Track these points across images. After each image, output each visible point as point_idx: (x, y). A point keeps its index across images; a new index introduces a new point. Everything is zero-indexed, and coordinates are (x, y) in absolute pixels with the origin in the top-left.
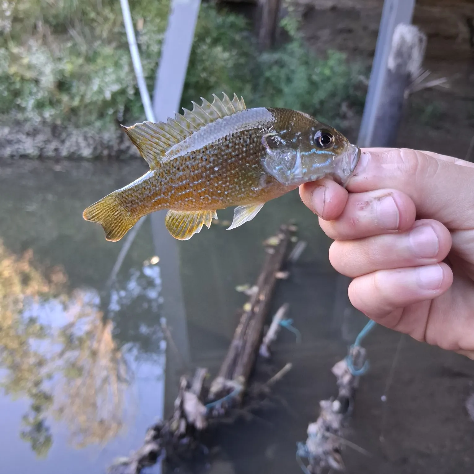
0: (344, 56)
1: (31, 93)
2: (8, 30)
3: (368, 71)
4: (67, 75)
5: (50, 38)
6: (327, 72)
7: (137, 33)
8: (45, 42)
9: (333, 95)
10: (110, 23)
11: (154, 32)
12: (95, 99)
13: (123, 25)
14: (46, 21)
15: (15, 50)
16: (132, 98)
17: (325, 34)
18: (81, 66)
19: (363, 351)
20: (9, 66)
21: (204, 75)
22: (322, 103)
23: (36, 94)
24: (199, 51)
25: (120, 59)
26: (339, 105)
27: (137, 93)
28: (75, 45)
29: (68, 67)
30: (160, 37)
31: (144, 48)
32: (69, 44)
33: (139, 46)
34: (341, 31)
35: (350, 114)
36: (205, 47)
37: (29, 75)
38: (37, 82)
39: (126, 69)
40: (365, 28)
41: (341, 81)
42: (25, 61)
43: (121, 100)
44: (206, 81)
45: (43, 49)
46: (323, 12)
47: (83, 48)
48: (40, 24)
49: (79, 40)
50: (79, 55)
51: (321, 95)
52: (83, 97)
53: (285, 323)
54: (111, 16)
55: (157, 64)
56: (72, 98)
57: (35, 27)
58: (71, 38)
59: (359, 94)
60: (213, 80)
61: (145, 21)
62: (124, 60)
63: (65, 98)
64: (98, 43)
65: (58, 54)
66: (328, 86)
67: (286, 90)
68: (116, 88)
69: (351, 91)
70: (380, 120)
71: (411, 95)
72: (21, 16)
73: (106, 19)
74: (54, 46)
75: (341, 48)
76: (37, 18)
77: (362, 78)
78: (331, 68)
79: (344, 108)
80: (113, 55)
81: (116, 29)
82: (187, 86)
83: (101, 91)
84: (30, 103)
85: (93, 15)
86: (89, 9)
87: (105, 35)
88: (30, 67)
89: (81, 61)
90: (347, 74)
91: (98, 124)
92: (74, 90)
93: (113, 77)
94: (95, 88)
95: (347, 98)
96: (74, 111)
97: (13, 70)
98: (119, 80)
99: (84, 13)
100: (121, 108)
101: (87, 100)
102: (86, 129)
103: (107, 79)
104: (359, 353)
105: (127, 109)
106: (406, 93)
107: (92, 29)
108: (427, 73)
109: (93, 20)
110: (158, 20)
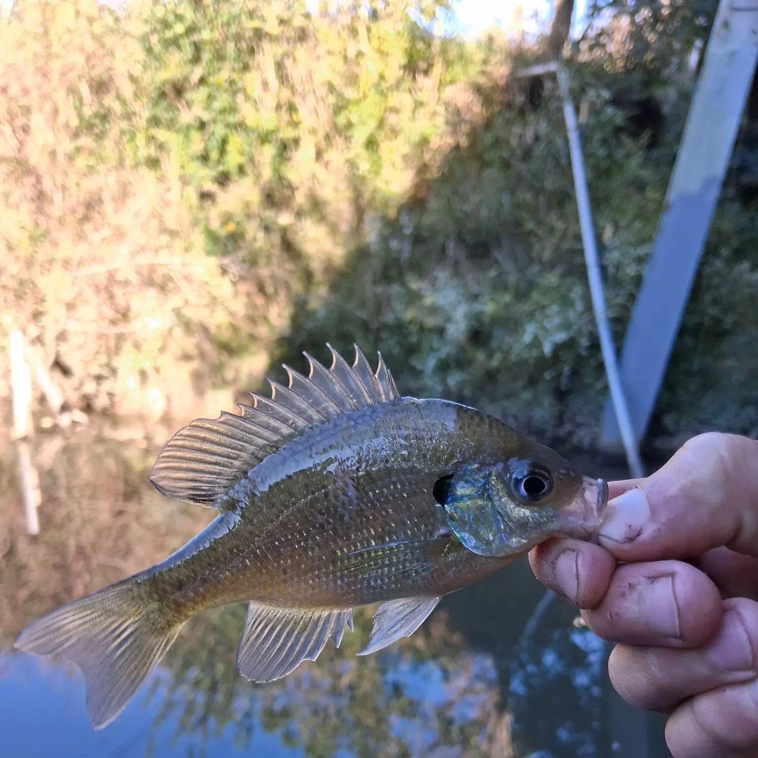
1: (432, 349)
2: (406, 255)
4: (486, 319)
5: (465, 265)
7: (601, 248)
8: (456, 271)
10: (558, 235)
11: (630, 244)
12: (525, 355)
13: (578, 238)
14: (460, 239)
15: (415, 284)
16: (584, 353)
18: (507, 306)
20: (406, 309)
21: (713, 311)
23: (438, 350)
24: (707, 271)
25: (569, 290)
27: (595, 346)
28: (500, 274)
29: (489, 308)
30: (642, 251)
31: (611, 270)
32: (493, 273)
33: (603, 269)
36: (718, 264)
37: (431, 322)
38: (441, 331)
39: (579, 306)
42: (428, 301)
43: (567, 357)
44: (718, 321)
45: (455, 282)
47: (512, 279)
48: (451, 245)
49: (508, 265)
50: (505, 288)
52: (507, 353)
54: (560, 225)
55: (632, 297)
56: (490, 355)
57: (443, 250)
58: (497, 262)
60: (729, 320)
61: (617, 228)
62: (576, 292)
63: (480, 356)
64: (535, 268)
65: (475, 289)
68: (561, 337)
72: (426, 234)
73: (551, 230)
74: (469, 277)
76: (447, 237)
80: (558, 287)
81: (566, 246)
82: (682, 331)
83: (536, 343)
84: (430, 364)
85: (530, 225)
86: (525, 215)
87: (547, 254)
88: (433, 310)
89: (507, 298)
91: (526, 395)
92: (494, 343)
93: (557, 320)
94: (527, 338)
96: (491, 376)
97: (409, 315)
98: (566, 325)
99: (518, 223)
100: (567, 369)
101: (513, 357)
102: (506, 403)
103: (548, 324)
105: (575, 372)
107: (529, 247)
109: (530, 233)
110: (637, 225)
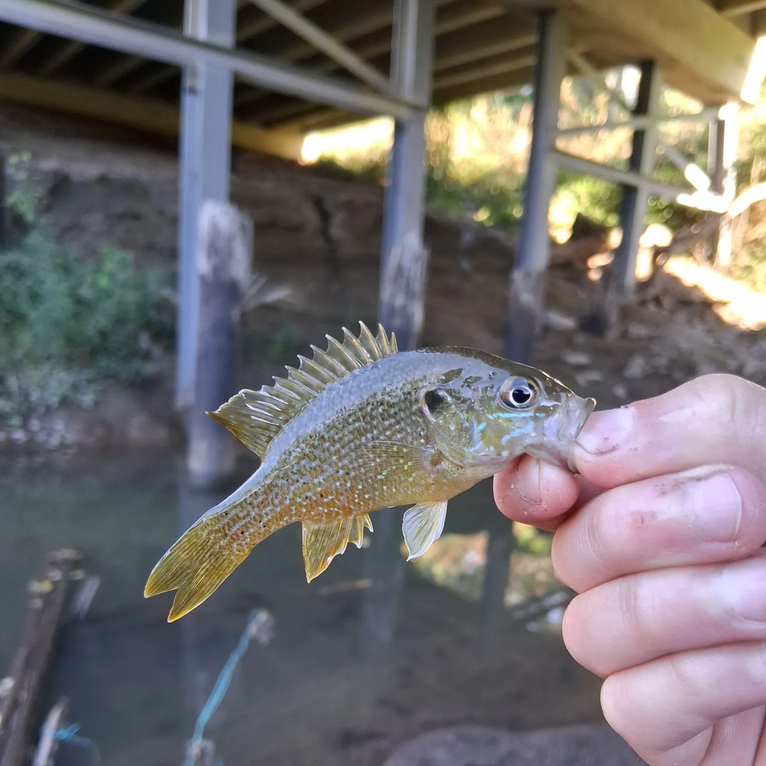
0: (129, 256)
3: (173, 280)
6: (104, 282)
9: (120, 320)
17: (94, 221)
19: (210, 745)
22: (104, 335)
26: (134, 338)
34: (121, 217)
35: (157, 351)
40: (161, 213)
41: (132, 297)
46: (85, 185)
51: (98, 321)
53: (65, 734)
59: (165, 318)
66: (109, 307)
67: (33, 315)
69: (153, 314)
70: (202, 357)
71: (243, 315)
75: (125, 244)
77: (166, 292)
78: (111, 276)
79: (144, 342)
90: (141, 286)
95: (147, 325)
104: (203, 752)
106: (236, 313)
108: (263, 281)
